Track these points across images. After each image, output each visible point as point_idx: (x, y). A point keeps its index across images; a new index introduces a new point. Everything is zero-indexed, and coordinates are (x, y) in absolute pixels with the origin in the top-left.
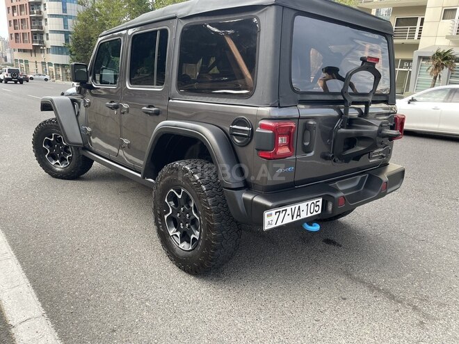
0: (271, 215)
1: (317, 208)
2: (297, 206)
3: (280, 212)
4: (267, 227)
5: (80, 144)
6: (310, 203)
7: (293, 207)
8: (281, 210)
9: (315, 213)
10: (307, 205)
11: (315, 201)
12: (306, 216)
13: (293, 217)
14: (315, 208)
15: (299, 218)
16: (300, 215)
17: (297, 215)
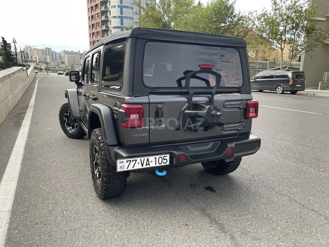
0: (123, 162)
1: (165, 161)
2: (146, 158)
3: (131, 161)
4: (119, 170)
5: (78, 117)
6: (158, 157)
7: (142, 159)
8: (132, 159)
9: (163, 164)
10: (156, 158)
11: (162, 156)
12: (155, 165)
13: (142, 165)
14: (163, 161)
15: (148, 166)
16: (149, 164)
17: (147, 164)
